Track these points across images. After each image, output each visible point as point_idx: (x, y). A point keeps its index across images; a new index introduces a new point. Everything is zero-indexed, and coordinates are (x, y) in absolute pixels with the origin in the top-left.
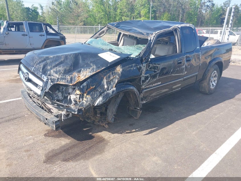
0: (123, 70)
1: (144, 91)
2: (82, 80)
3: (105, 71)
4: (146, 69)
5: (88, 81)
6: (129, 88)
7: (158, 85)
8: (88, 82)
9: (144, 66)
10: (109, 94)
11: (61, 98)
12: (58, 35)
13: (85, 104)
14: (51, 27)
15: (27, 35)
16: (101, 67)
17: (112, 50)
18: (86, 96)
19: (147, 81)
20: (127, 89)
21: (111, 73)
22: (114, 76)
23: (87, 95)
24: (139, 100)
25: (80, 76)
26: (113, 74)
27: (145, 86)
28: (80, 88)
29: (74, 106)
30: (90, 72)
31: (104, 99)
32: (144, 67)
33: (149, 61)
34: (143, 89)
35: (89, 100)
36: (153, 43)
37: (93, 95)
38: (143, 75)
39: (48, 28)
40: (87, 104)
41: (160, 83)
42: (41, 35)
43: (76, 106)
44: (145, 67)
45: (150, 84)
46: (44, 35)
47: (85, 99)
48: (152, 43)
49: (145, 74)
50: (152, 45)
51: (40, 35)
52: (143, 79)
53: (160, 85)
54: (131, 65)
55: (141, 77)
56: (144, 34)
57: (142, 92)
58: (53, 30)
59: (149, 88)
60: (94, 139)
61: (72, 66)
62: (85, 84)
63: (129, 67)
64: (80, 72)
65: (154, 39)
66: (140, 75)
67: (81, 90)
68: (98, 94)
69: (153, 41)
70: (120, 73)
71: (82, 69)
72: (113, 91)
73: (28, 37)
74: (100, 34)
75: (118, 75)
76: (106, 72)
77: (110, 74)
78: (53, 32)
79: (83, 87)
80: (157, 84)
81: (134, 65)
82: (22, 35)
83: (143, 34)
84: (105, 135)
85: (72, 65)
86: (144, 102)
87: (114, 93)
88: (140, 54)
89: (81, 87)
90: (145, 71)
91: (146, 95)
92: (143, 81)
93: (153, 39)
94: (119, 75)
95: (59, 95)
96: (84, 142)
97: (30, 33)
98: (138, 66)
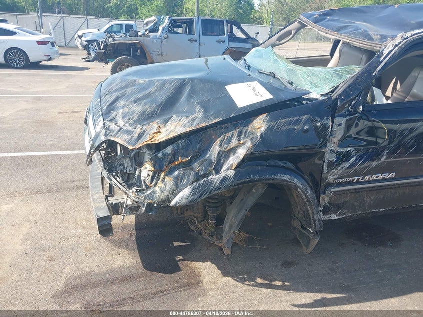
0: (269, 129)
1: (333, 190)
2: (159, 141)
3: (224, 126)
4: (345, 134)
5: (178, 144)
6: (278, 177)
7: (384, 180)
8: (178, 147)
9: (340, 125)
10: (212, 183)
11: (129, 171)
12: (250, 41)
13: (157, 195)
14: (239, 27)
15: (196, 40)
16: (212, 117)
17: (274, 75)
18: (164, 179)
19: (346, 165)
20: (270, 179)
21: (236, 133)
22: (242, 141)
23: (166, 175)
24: (310, 212)
25: (160, 132)
26: (240, 134)
27: (335, 177)
28: (156, 156)
29: (134, 196)
30: (185, 126)
31: (193, 195)
32: (338, 127)
33: (358, 112)
34: (330, 185)
35: (167, 187)
36: (383, 63)
37: (179, 180)
38: (334, 148)
39: (234, 27)
40: (162, 196)
41: (392, 175)
42: (219, 41)
43: (138, 194)
44: (343, 126)
45: (355, 175)
46: (224, 41)
47: (160, 184)
48: (382, 61)
49: (340, 146)
50: (378, 69)
51: (217, 41)
52: (330, 157)
53: (391, 179)
54: (295, 118)
55: (324, 153)
56: (375, 37)
57: (325, 190)
58: (243, 31)
59: (351, 183)
60: (176, 276)
61: (160, 105)
62: (169, 149)
63: (289, 123)
64: (166, 121)
65: (394, 52)
66: (321, 147)
67: (156, 162)
68: (192, 179)
69: (388, 58)
70: (259, 134)
71: (174, 116)
72: (225, 179)
73: (197, 43)
74: (280, 39)
75: (251, 139)
76: (226, 127)
77: (233, 134)
78: (242, 36)
79: (164, 155)
80: (381, 176)
81: (305, 117)
82: (189, 40)
83: (371, 38)
84: (207, 271)
85: (162, 103)
86: (334, 217)
87: (227, 183)
88: (333, 91)
89: (160, 155)
90: (340, 137)
91: (342, 201)
92: (332, 165)
93: (391, 51)
94: (254, 139)
95: (125, 164)
96: (156, 275)
97: (202, 36)
98: (317, 121)
